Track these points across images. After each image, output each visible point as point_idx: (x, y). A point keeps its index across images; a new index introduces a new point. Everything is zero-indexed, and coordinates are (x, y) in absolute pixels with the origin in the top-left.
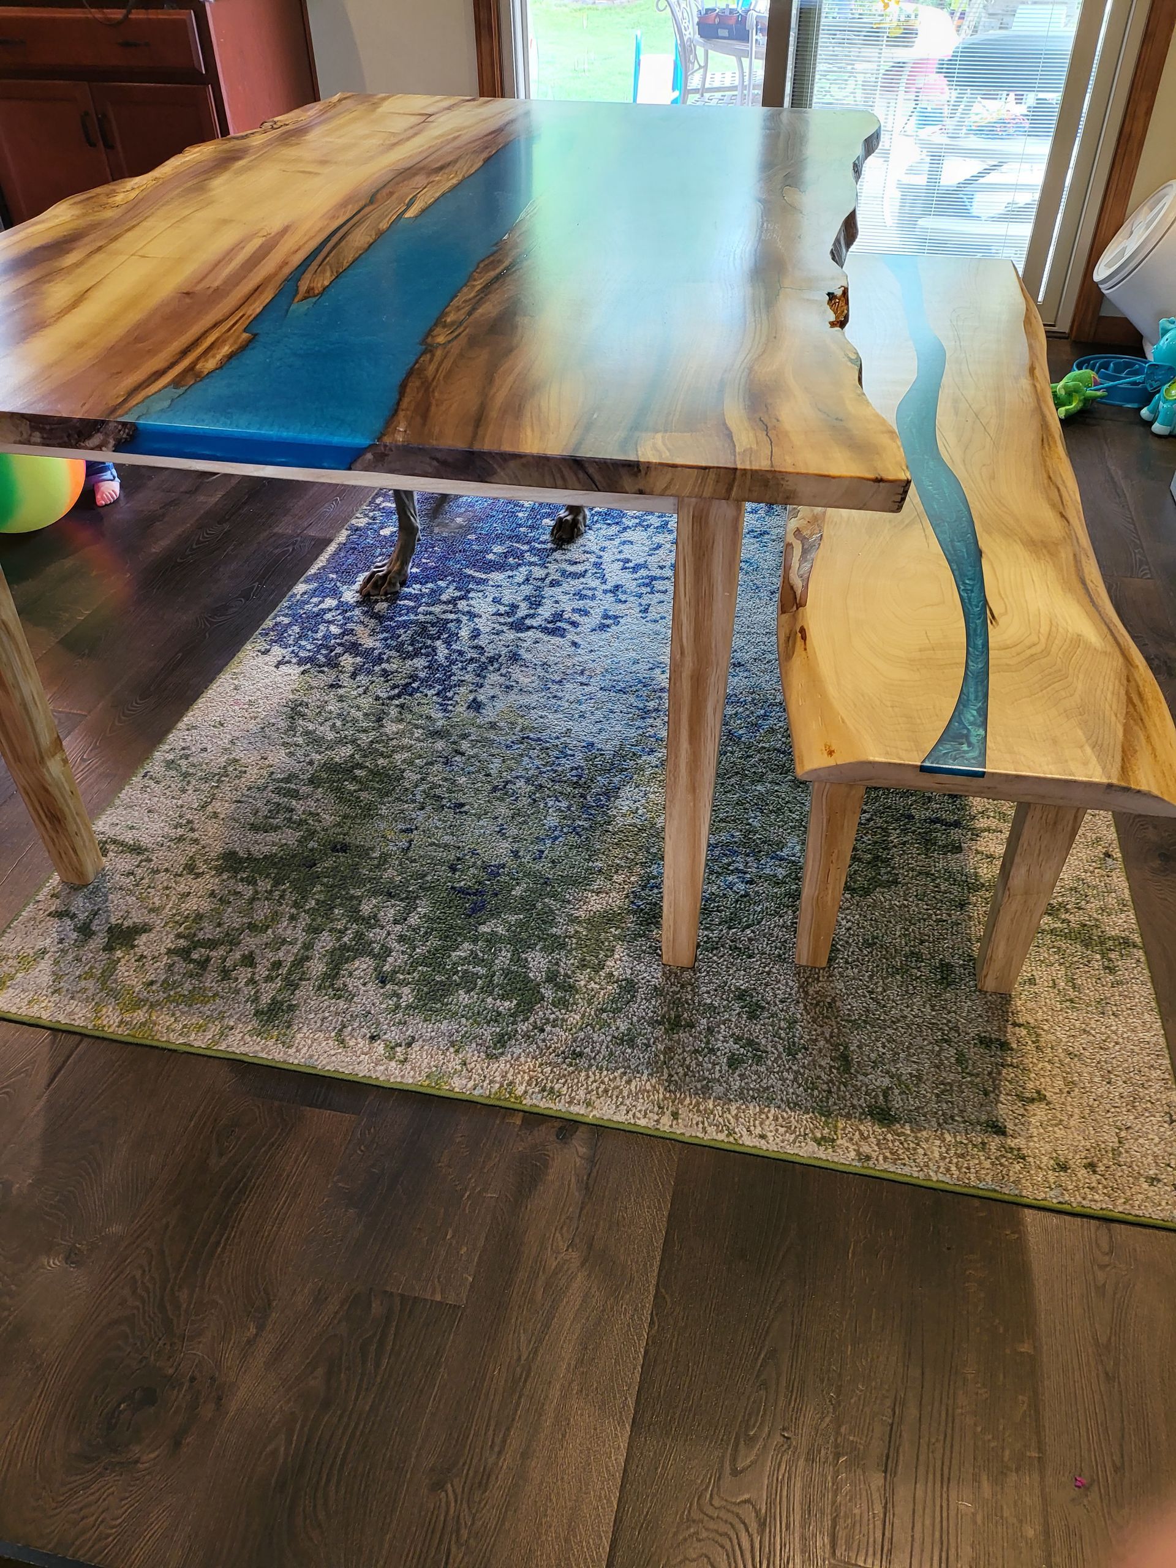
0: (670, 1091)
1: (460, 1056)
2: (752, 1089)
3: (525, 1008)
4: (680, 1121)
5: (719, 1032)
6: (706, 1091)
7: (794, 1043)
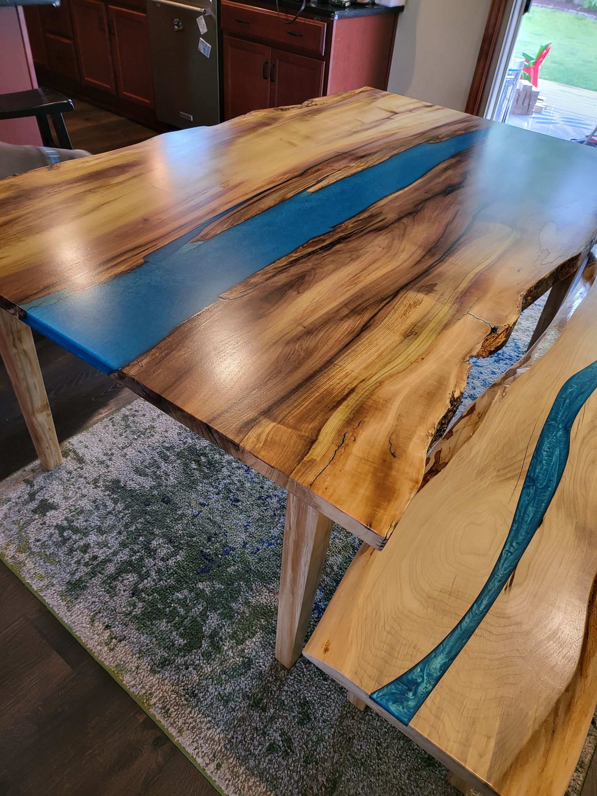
0: (226, 748)
1: (139, 662)
2: (270, 774)
3: (188, 649)
4: (219, 772)
5: (276, 723)
6: (243, 760)
7: (313, 755)
